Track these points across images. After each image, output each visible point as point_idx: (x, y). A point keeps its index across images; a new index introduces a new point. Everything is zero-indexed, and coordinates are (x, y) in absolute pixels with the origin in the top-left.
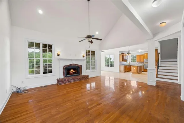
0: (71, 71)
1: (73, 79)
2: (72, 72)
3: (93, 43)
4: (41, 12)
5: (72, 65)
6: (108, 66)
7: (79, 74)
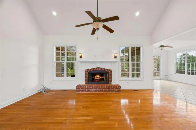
0: (97, 76)
1: (94, 88)
2: (98, 78)
3: (113, 31)
4: (54, 13)
5: (98, 69)
6: (184, 73)
7: (108, 82)
